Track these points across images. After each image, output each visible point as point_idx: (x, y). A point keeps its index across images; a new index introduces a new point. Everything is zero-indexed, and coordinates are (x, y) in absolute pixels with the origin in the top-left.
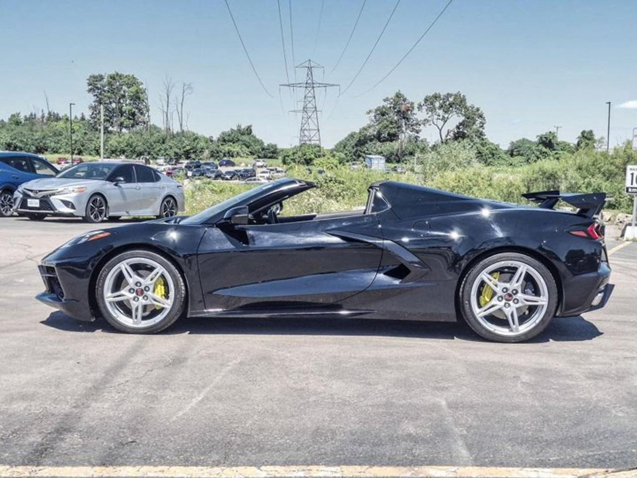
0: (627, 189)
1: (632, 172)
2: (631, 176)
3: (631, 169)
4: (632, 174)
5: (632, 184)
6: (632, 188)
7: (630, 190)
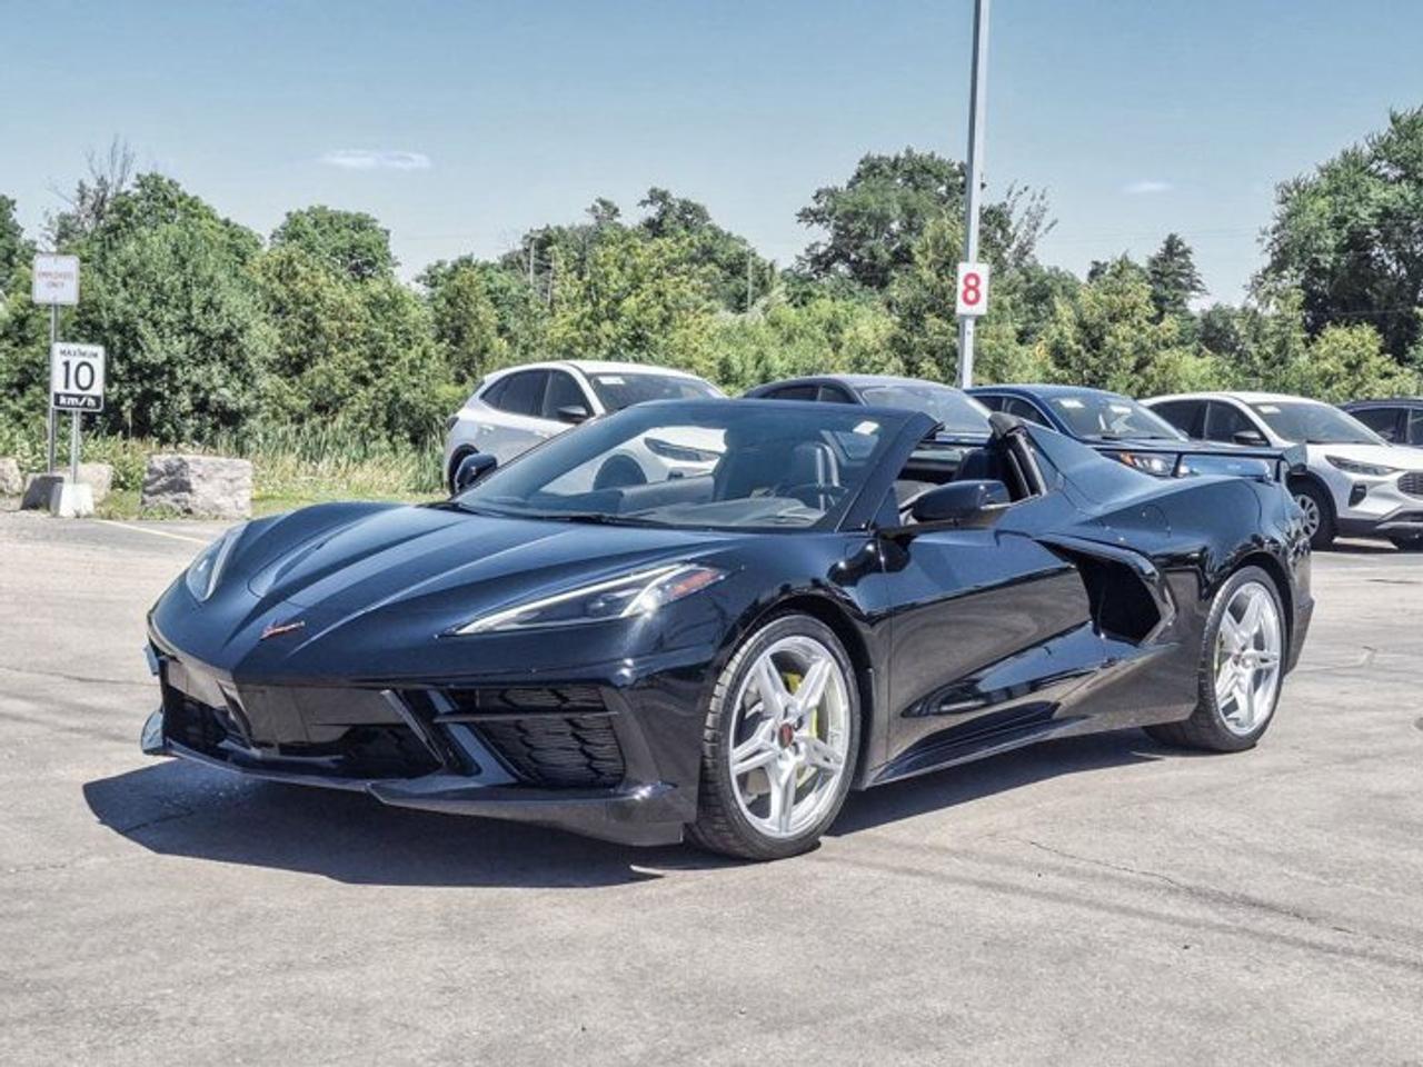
0: (57, 396)
1: (65, 358)
2: (63, 368)
3: (63, 353)
4: (67, 364)
5: (67, 386)
6: (67, 396)
7: (63, 400)
